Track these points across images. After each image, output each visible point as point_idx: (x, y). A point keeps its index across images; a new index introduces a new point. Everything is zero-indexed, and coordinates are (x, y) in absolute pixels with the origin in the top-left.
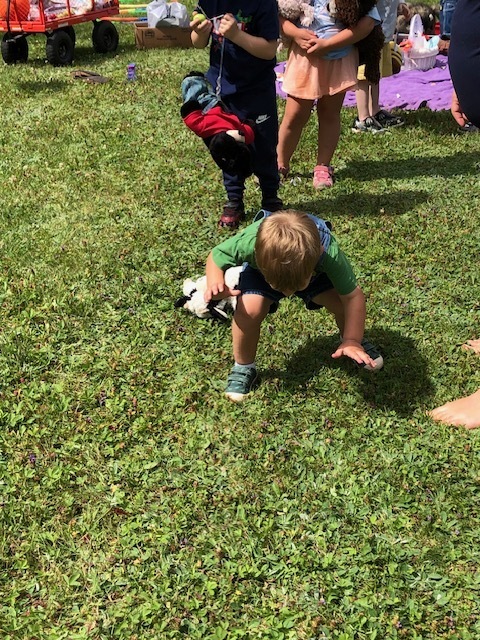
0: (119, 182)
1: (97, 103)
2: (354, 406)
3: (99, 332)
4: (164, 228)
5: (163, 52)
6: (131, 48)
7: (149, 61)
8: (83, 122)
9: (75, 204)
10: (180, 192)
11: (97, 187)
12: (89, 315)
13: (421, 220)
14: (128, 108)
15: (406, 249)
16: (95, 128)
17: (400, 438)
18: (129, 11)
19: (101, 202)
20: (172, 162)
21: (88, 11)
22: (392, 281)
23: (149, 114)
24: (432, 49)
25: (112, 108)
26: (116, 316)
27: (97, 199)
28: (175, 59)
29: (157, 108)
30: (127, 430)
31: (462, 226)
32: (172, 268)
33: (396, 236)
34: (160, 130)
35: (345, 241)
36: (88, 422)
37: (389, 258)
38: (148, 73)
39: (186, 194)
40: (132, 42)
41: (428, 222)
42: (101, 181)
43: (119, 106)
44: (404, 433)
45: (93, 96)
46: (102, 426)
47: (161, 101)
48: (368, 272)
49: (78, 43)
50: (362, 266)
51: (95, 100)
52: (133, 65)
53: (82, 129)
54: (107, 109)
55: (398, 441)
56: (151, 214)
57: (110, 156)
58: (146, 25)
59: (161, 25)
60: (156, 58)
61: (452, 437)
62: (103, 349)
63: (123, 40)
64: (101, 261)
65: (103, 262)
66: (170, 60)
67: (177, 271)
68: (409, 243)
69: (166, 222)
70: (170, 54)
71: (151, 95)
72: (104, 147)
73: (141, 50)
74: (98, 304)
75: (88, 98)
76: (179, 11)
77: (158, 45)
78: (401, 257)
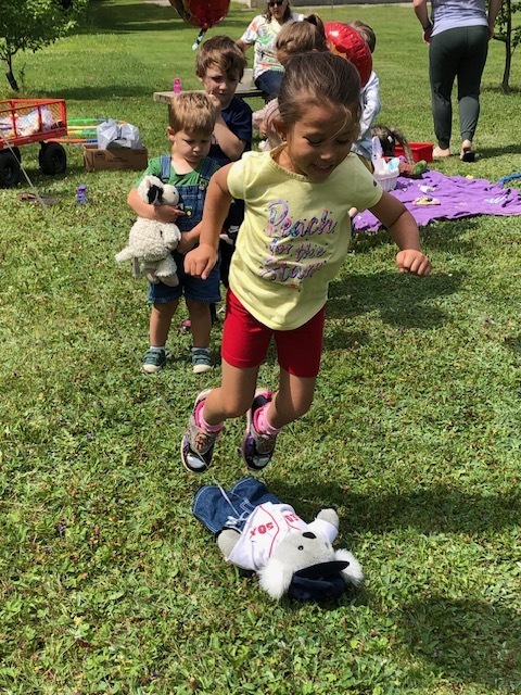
0: (73, 305)
1: (47, 226)
3: (56, 459)
4: (122, 351)
5: (114, 174)
6: (79, 170)
7: (100, 183)
8: (31, 245)
9: (26, 328)
10: (138, 315)
11: (49, 310)
12: (45, 442)
13: (388, 340)
14: (79, 230)
15: (374, 369)
16: (45, 251)
17: (377, 560)
18: (76, 132)
19: (54, 326)
20: (128, 284)
21: (35, 132)
22: (361, 401)
23: (102, 236)
24: (392, 171)
25: (63, 231)
26: (72, 442)
27: (50, 322)
28: (127, 181)
29: (110, 230)
30: (89, 560)
31: (430, 346)
32: (132, 392)
33: (364, 357)
36: (48, 552)
37: (358, 379)
38: (99, 195)
39: (144, 317)
40: (81, 164)
41: (396, 342)
42: (54, 305)
43: (70, 228)
44: (381, 555)
45: (43, 219)
46: (62, 556)
47: (114, 223)
48: (337, 392)
49: (23, 165)
50: (330, 387)
51: (44, 223)
52: (82, 187)
53: (31, 252)
54: (57, 232)
55: (375, 563)
56: (108, 337)
57: (63, 279)
58: (97, 147)
59: (112, 146)
60: (107, 180)
61: (430, 558)
62: (60, 476)
63: (70, 162)
64: (56, 386)
65: (58, 386)
66: (121, 182)
67: (138, 394)
68: (377, 363)
69: (124, 345)
70: (121, 176)
71: (104, 217)
72: (57, 269)
73: (91, 172)
74: (54, 430)
75: (36, 221)
76: (130, 133)
77: (109, 167)
78: (370, 377)
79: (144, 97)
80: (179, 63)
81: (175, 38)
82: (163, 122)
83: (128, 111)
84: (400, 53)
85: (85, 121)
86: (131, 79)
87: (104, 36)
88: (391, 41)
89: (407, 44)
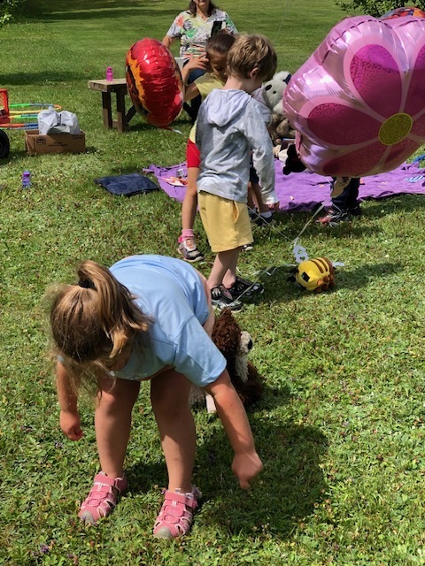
0: (27, 296)
2: (317, 549)
3: (24, 471)
5: (54, 157)
6: (23, 154)
7: (43, 167)
11: (5, 301)
12: (11, 452)
14: (27, 216)
15: (333, 360)
18: (16, 117)
19: (10, 320)
22: (326, 396)
23: (49, 222)
25: (11, 217)
26: (39, 450)
27: (7, 315)
28: (67, 164)
29: (56, 215)
31: (383, 334)
33: (321, 346)
34: (62, 238)
35: (270, 352)
37: (318, 370)
38: (43, 180)
40: (23, 148)
41: (348, 329)
42: (8, 295)
43: (17, 214)
47: (59, 207)
48: (300, 387)
50: (293, 380)
57: (15, 268)
58: (37, 133)
59: (52, 132)
60: (49, 164)
62: (29, 492)
63: (13, 147)
64: (17, 386)
65: (20, 387)
66: (62, 165)
68: (335, 353)
70: (61, 159)
71: (49, 202)
72: (9, 259)
73: (33, 156)
74: (19, 437)
76: (69, 119)
77: (50, 151)
78: (330, 369)
79: (75, 82)
80: (102, 49)
81: (97, 26)
82: (95, 106)
83: (61, 96)
84: (299, 38)
85: (23, 105)
86: (59, 64)
87: (32, 25)
88: (289, 27)
89: (303, 29)
